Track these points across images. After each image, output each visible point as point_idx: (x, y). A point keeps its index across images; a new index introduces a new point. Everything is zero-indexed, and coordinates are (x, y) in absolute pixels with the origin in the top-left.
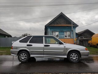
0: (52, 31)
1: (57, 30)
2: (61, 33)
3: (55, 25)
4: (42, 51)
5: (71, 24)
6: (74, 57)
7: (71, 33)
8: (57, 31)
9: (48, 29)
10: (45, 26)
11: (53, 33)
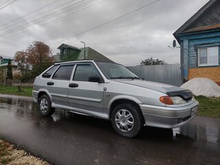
0: (195, 45)
6: (124, 121)
11: (197, 51)
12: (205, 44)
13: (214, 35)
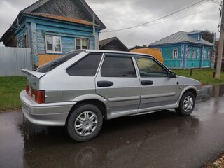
0: (42, 31)
1: (57, 31)
2: (67, 39)
3: (52, 16)
4: (138, 97)
5: (92, 21)
7: (91, 42)
8: (56, 34)
9: (30, 23)
10: (21, 14)
11: (44, 37)
12: (51, 32)
13: (59, 26)
